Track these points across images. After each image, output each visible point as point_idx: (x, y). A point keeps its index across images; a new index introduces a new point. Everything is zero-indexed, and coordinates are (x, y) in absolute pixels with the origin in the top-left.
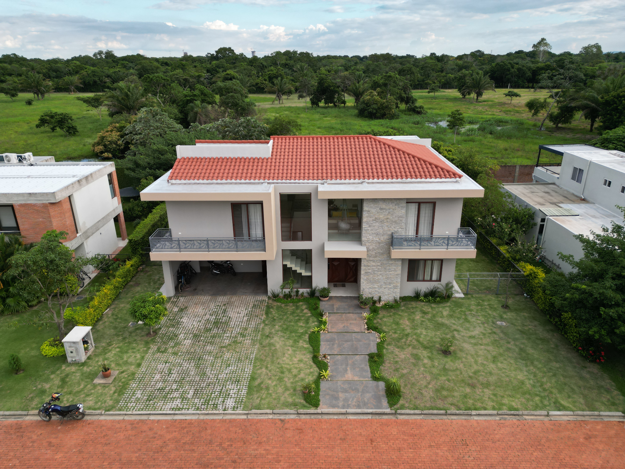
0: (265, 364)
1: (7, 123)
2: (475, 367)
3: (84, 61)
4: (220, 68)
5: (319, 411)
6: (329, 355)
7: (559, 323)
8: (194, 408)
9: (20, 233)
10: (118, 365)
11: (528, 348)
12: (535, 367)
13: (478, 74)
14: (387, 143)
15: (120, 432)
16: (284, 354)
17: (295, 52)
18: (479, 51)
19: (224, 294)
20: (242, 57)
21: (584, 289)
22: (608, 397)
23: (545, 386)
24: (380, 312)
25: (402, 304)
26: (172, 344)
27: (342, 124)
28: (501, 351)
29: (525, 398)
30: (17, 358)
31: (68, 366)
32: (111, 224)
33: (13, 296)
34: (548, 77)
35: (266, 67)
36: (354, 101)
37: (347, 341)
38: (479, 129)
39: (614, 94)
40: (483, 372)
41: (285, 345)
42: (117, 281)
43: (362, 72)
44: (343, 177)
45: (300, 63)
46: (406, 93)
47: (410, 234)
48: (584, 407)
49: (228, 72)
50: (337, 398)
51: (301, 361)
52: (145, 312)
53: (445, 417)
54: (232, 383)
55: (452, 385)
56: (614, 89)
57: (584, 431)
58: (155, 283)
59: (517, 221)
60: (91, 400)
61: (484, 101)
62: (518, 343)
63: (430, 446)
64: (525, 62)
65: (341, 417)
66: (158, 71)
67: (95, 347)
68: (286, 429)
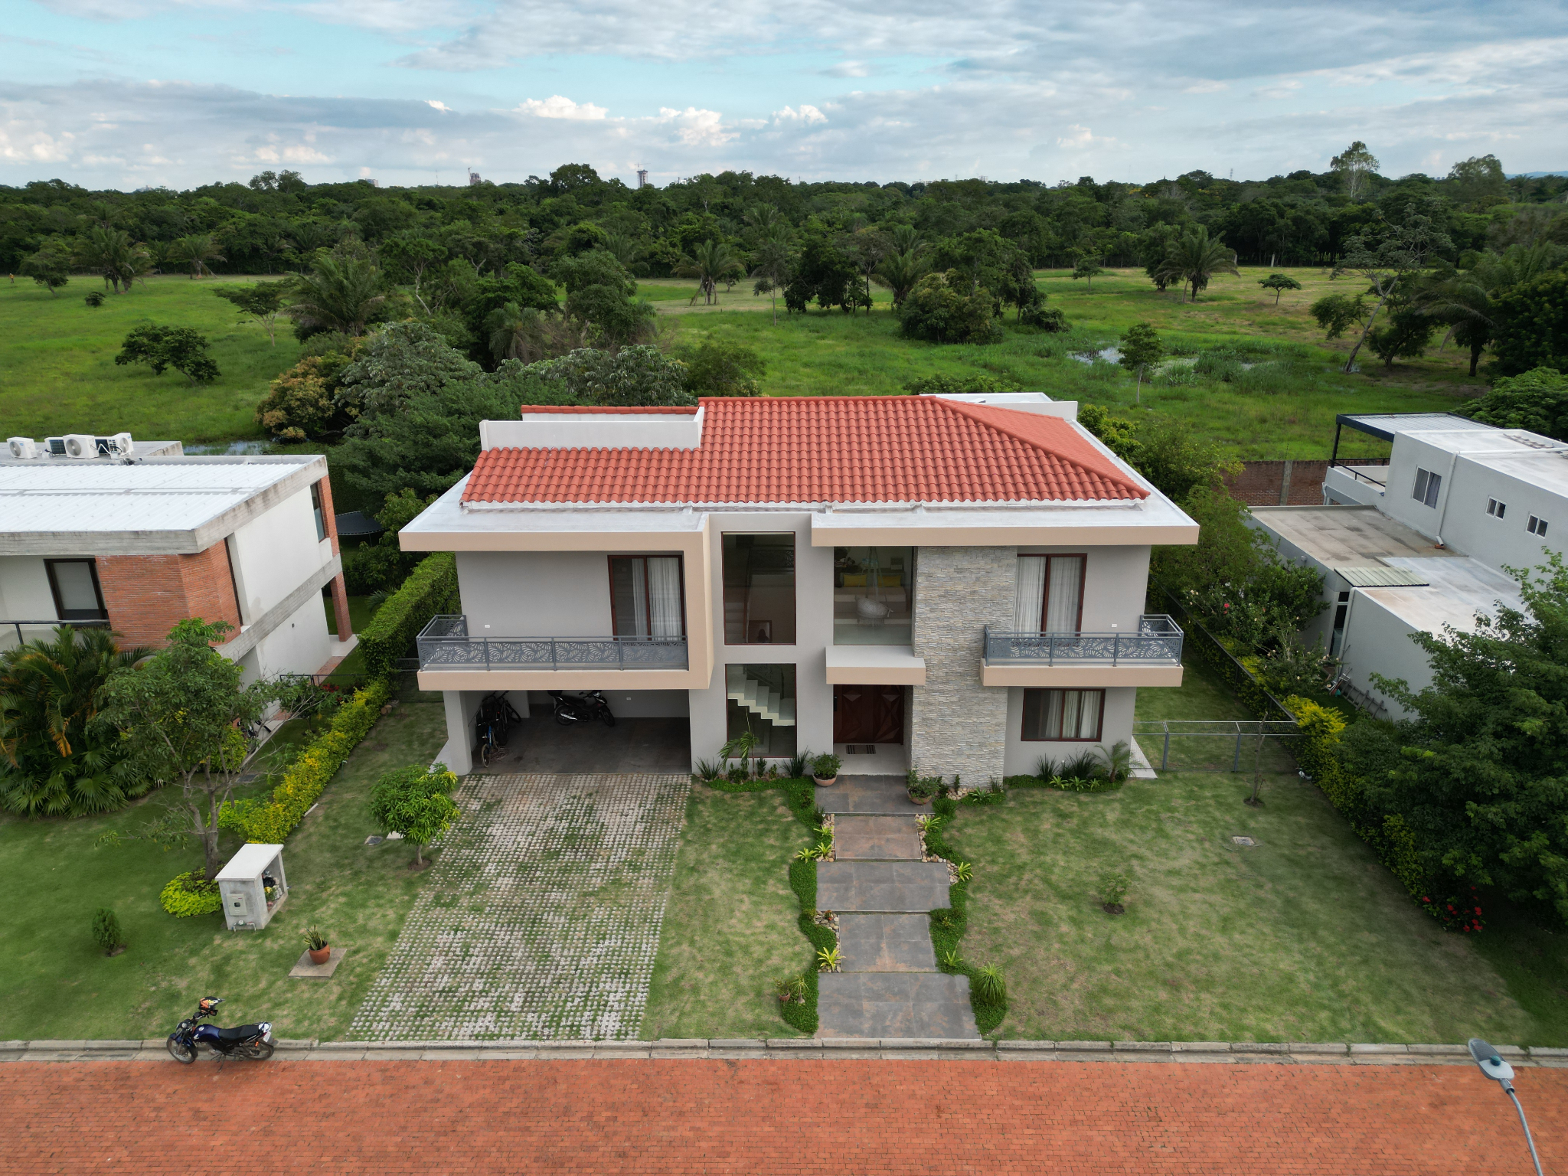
0: (688, 934)
1: (43, 351)
2: (1182, 943)
3: (225, 196)
4: (561, 216)
5: (816, 1041)
6: (838, 913)
7: (1378, 840)
8: (525, 1034)
9: (108, 624)
10: (345, 934)
11: (1304, 899)
12: (1321, 941)
13: (1194, 232)
14: (972, 414)
15: (356, 1088)
16: (732, 911)
17: (746, 177)
18: (1199, 173)
19: (588, 769)
20: (616, 188)
21: (1429, 758)
22: (1489, 1011)
23: (1343, 987)
24: (957, 813)
25: (1010, 794)
26: (468, 887)
27: (862, 355)
28: (1242, 905)
29: (1295, 1014)
30: (112, 917)
31: (229, 937)
32: (317, 603)
33: (93, 773)
34: (1365, 243)
35: (675, 213)
36: (892, 297)
37: (878, 881)
38: (1198, 369)
39: (1523, 288)
40: (1199, 953)
41: (734, 890)
42: (334, 737)
43: (909, 227)
44: (870, 496)
45: (760, 204)
46: (1018, 281)
47: (1027, 629)
48: (1432, 1034)
49: (582, 225)
50: (857, 1013)
51: (771, 927)
52: (408, 810)
53: (1108, 1057)
54: (612, 978)
55: (1126, 983)
56: (1524, 275)
57: (1431, 1088)
58: (423, 744)
59: (1282, 597)
60: (286, 1016)
61: (1212, 299)
62: (1281, 888)
63: (1074, 1122)
64: (1315, 201)
65: (866, 1055)
66: (411, 222)
67: (290, 893)
68: (741, 1082)
